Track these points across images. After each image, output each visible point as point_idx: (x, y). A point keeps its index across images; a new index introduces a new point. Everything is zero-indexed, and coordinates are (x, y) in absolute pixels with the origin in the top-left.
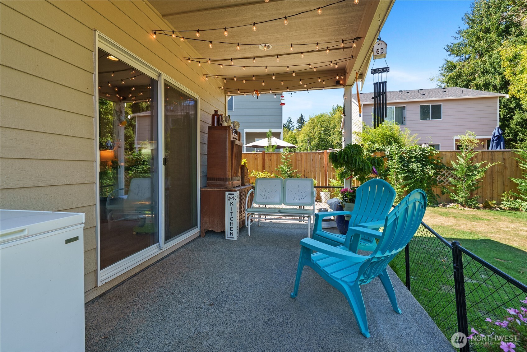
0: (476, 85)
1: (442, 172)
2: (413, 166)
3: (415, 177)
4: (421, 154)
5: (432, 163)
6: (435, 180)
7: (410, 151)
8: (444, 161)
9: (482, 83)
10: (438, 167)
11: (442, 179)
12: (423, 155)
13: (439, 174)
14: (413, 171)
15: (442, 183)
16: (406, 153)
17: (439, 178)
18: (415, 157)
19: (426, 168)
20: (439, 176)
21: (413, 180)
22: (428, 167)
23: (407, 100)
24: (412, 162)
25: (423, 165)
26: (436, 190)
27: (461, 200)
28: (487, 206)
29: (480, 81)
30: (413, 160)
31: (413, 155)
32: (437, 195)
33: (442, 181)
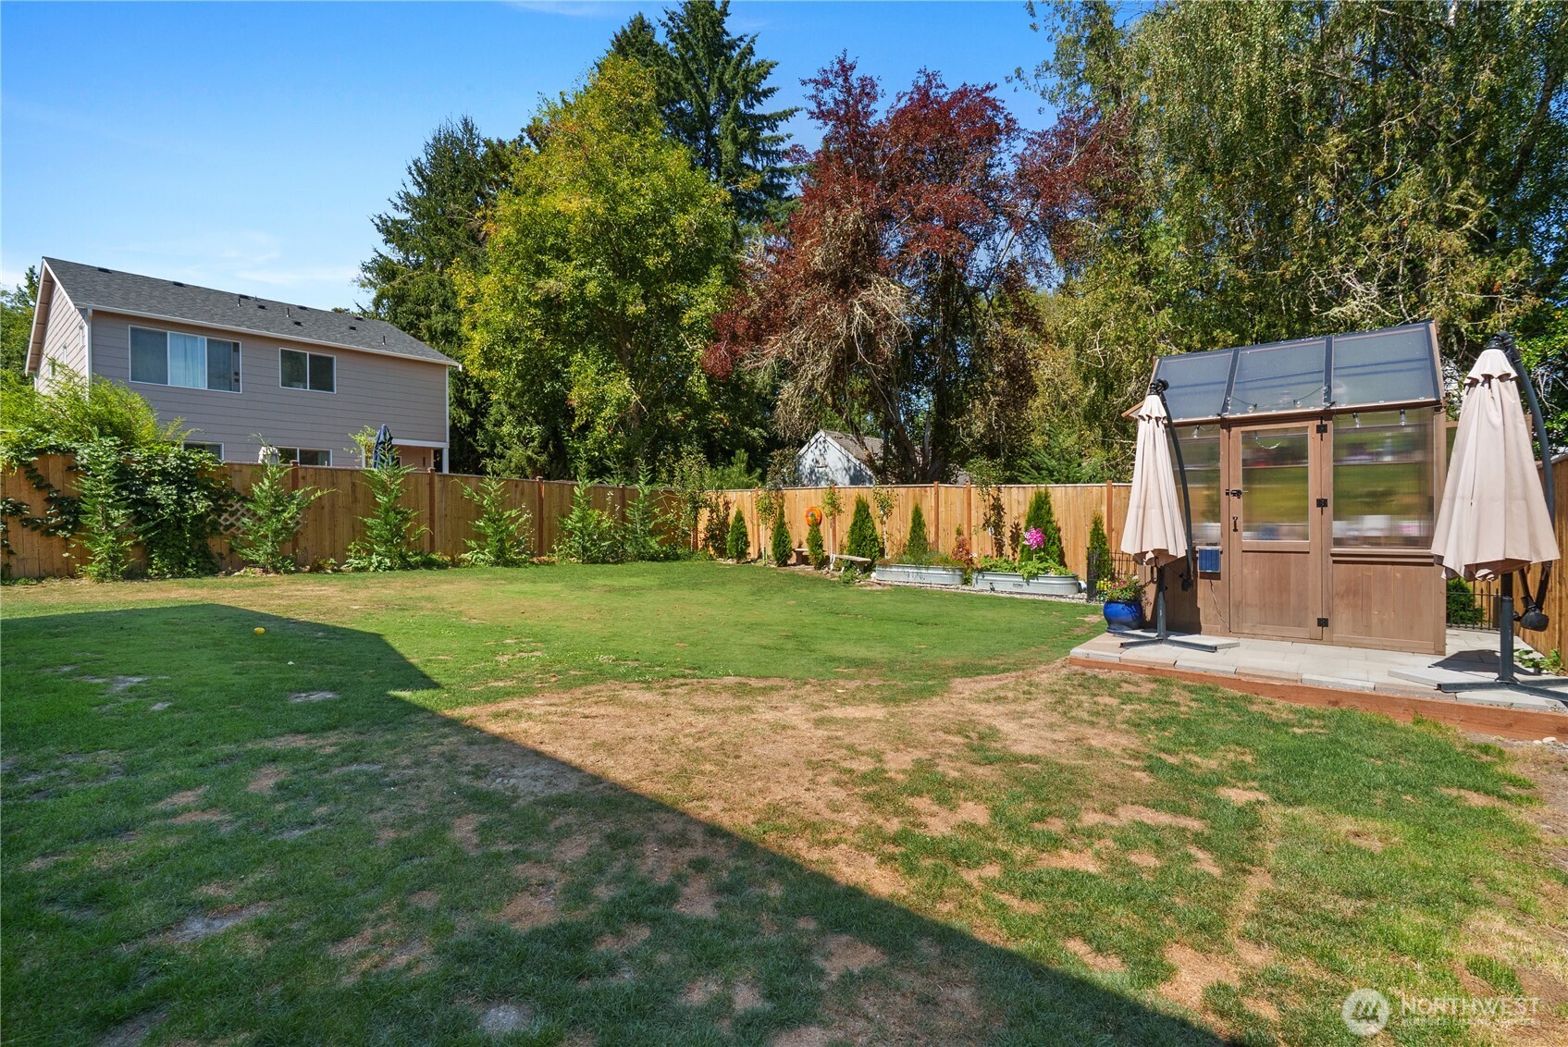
0: (429, 329)
1: (231, 506)
2: (155, 491)
3: (161, 516)
4: (179, 466)
5: (206, 487)
6: (215, 525)
7: (150, 459)
8: (237, 484)
9: (439, 327)
10: (221, 498)
11: (232, 520)
12: (183, 468)
13: (226, 511)
14: (155, 504)
15: (233, 530)
16: (138, 462)
17: (226, 520)
18: (163, 473)
19: (191, 498)
20: (225, 515)
21: (152, 523)
22: (194, 495)
23: (243, 329)
24: (156, 483)
25: (182, 490)
26: (217, 545)
27: (262, 560)
28: (317, 569)
29: (438, 321)
30: (156, 479)
31: (157, 468)
32: (220, 555)
33: (232, 525)
